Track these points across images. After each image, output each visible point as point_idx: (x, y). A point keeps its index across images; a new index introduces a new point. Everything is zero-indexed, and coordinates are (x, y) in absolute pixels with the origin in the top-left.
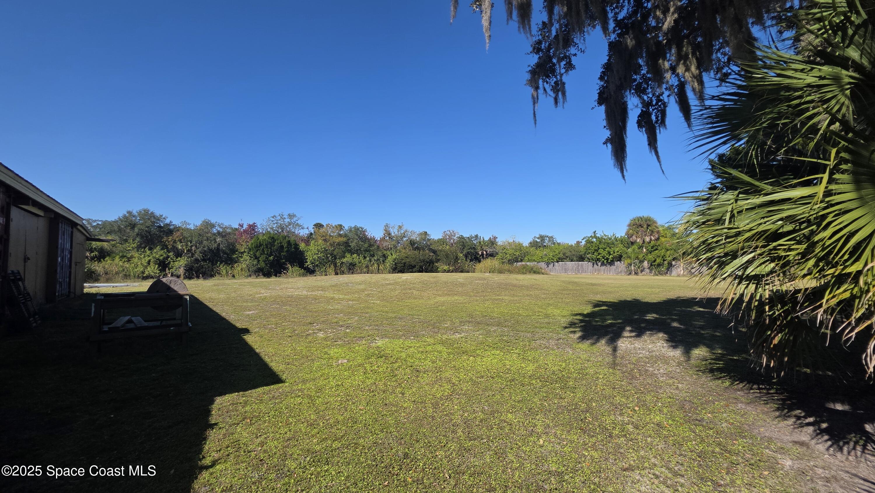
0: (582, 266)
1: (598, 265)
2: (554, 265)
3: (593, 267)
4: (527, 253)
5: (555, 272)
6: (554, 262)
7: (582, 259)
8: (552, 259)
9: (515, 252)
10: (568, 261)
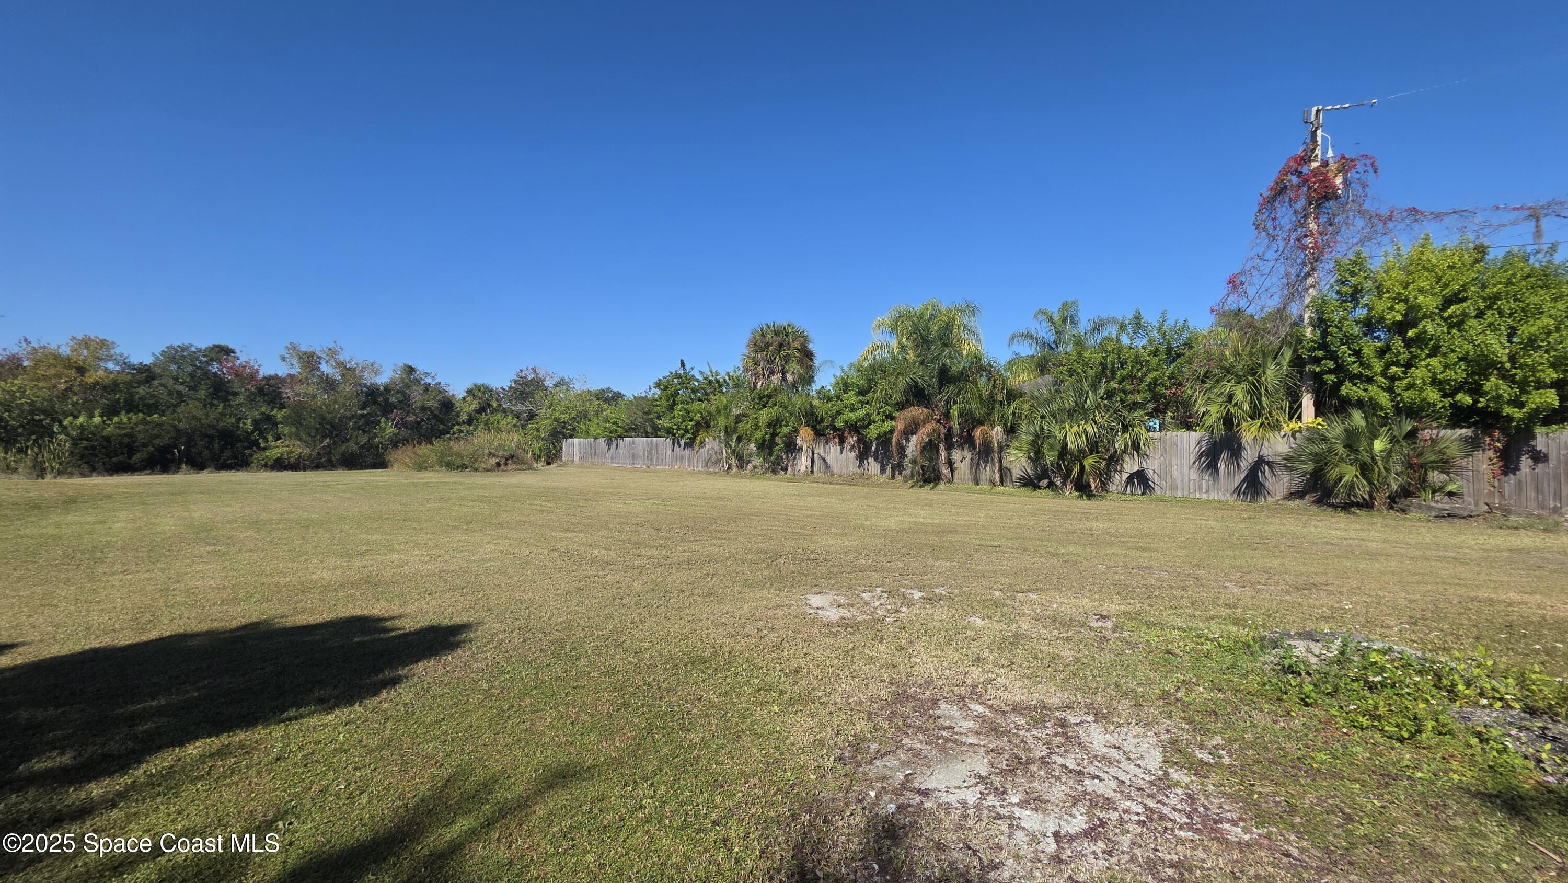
0: (656, 448)
1: (680, 446)
2: (617, 445)
3: (673, 449)
4: (584, 416)
5: (619, 463)
6: (619, 436)
7: (656, 432)
8: (616, 431)
9: (562, 413)
10: (638, 436)
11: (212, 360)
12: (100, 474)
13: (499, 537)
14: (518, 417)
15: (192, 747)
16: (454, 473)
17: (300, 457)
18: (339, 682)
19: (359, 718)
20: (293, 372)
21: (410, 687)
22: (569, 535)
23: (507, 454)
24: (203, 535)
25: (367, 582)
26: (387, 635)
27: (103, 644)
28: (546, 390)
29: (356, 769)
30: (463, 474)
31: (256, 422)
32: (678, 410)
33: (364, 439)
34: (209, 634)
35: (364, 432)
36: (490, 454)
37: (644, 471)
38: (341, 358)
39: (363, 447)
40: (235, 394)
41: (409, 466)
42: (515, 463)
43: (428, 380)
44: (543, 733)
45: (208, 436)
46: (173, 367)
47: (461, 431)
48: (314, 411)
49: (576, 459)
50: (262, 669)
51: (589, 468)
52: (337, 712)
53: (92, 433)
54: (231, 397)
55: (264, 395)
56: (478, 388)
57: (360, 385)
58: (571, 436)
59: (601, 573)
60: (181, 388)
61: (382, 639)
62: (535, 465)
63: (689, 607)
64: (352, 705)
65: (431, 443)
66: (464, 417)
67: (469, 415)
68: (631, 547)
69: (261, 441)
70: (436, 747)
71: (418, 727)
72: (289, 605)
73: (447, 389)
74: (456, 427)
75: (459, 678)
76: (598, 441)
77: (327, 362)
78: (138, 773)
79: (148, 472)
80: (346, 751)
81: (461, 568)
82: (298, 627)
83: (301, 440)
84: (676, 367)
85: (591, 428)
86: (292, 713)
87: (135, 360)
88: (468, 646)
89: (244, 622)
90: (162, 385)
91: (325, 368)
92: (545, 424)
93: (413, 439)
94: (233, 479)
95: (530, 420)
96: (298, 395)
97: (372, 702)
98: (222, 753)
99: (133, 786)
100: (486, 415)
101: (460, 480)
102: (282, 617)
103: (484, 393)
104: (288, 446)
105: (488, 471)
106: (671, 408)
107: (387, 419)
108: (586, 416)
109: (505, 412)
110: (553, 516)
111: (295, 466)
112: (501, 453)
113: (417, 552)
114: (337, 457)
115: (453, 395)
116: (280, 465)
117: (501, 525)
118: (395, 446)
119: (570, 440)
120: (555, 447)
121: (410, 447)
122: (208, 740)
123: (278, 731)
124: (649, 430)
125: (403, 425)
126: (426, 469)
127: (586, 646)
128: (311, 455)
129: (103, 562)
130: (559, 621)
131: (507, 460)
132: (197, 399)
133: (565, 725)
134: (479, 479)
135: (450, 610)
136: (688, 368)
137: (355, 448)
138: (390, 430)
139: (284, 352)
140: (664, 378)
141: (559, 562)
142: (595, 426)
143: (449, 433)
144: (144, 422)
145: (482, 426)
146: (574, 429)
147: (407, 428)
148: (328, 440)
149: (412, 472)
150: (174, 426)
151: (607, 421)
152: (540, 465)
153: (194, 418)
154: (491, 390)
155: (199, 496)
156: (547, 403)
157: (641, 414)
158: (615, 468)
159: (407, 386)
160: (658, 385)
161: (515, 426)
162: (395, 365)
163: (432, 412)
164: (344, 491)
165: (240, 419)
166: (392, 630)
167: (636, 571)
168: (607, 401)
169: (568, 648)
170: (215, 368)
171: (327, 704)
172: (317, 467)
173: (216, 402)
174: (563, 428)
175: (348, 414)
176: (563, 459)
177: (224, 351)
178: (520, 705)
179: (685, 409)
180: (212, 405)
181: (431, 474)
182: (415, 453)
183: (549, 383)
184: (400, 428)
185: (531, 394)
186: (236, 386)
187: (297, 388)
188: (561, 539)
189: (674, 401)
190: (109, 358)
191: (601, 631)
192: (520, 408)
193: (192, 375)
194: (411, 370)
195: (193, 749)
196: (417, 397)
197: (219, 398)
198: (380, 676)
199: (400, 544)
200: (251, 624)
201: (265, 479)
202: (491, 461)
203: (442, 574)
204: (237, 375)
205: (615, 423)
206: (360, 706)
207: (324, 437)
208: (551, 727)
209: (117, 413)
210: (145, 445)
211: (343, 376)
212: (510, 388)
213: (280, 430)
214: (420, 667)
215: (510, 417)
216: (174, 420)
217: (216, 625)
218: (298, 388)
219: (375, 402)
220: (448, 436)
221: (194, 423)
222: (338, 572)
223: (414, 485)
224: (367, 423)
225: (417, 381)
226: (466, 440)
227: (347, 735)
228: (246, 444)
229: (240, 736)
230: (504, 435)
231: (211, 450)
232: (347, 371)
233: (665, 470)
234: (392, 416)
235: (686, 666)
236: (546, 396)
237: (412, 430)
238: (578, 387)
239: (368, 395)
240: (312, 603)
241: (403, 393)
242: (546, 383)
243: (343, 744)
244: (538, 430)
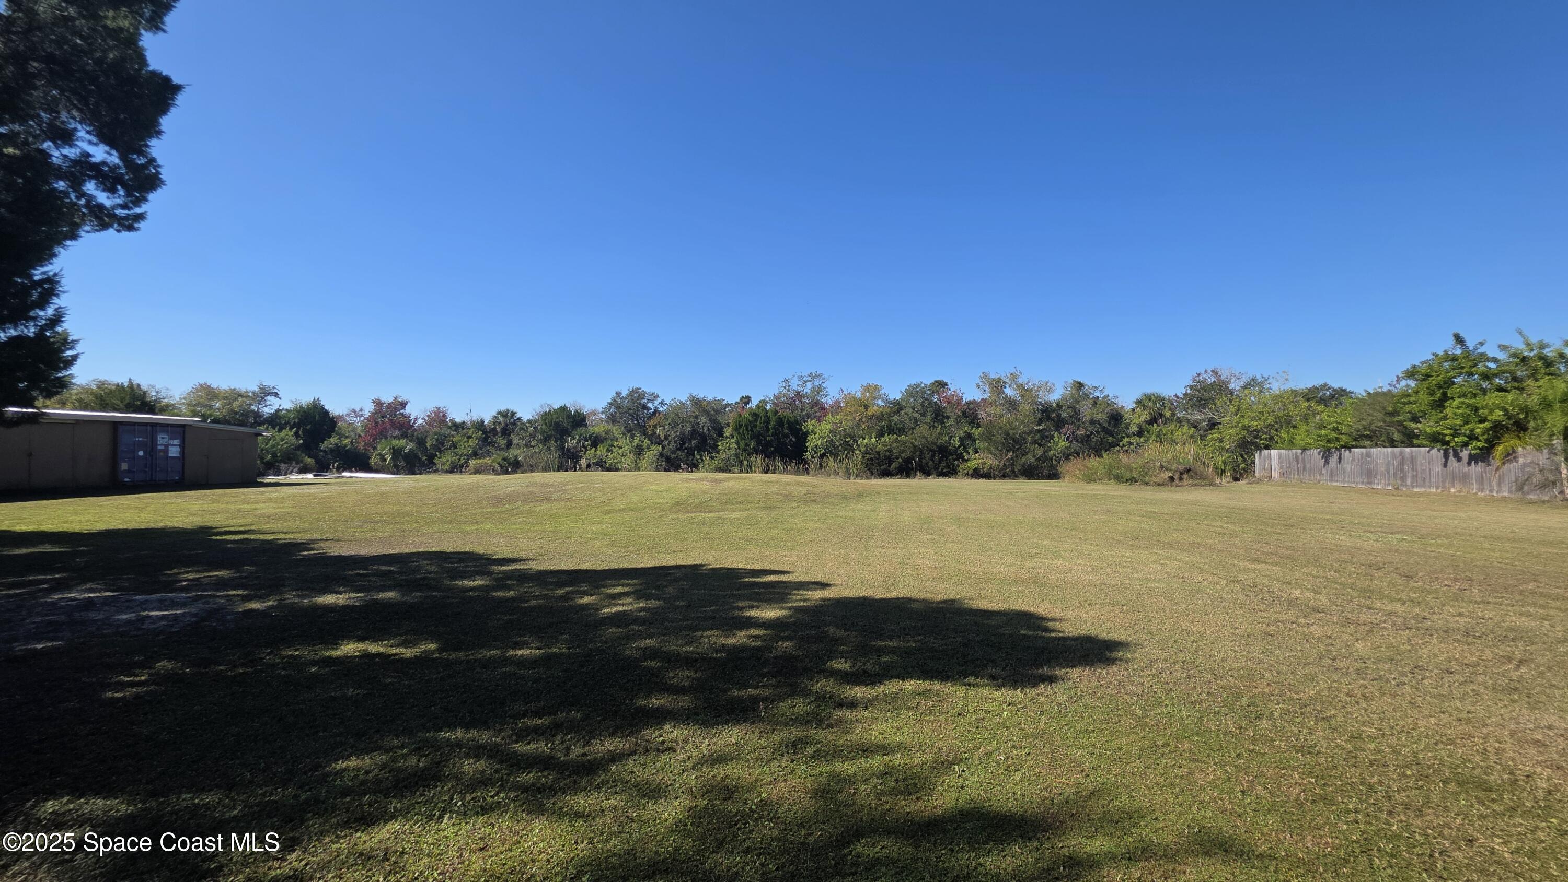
0: (1412, 462)
1: (1459, 459)
2: (1340, 458)
3: (1445, 465)
4: (1288, 422)
5: (1344, 482)
6: (1343, 447)
7: (1410, 439)
8: (1337, 439)
9: (1253, 419)
10: (1377, 445)
11: (933, 392)
12: (875, 478)
13: (1167, 558)
14: (1195, 427)
15: (908, 684)
16: (1122, 486)
17: (991, 468)
18: (1007, 666)
19: (1020, 703)
20: (985, 396)
21: (1065, 689)
22: (1259, 567)
23: (1181, 468)
24: (926, 526)
25: (1035, 582)
26: (1048, 635)
27: (869, 595)
28: (1231, 394)
29: (1013, 747)
30: (1133, 487)
31: (961, 439)
32: (1453, 408)
33: (1040, 452)
34: (924, 601)
35: (1040, 445)
36: (1162, 467)
37: (1388, 493)
38: (1020, 381)
39: (1039, 459)
40: (948, 418)
41: (1079, 478)
42: (1192, 477)
43: (1097, 394)
44: (1202, 788)
45: (931, 450)
46: (912, 400)
47: (1131, 444)
48: (1001, 428)
49: (1275, 474)
50: (954, 638)
51: (1294, 486)
52: (1003, 691)
53: (871, 449)
54: (945, 420)
55: (967, 417)
56: (1149, 397)
57: (1036, 403)
58: (1267, 447)
59: (1302, 620)
60: (916, 415)
61: (1044, 637)
62: (1218, 481)
63: (1462, 699)
64: (1015, 690)
65: (1100, 456)
66: (1134, 429)
67: (1139, 426)
68: (1355, 594)
69: (965, 454)
70: (1084, 756)
71: (1069, 729)
72: (975, 590)
73: (1116, 401)
74: (1126, 440)
75: (1112, 696)
76: (1308, 453)
77: (1010, 386)
78: (881, 689)
79: (899, 476)
80: (1008, 728)
81: (1122, 584)
82: (980, 610)
83: (991, 453)
84: (1446, 345)
85: (1298, 437)
86: (971, 680)
87: (891, 398)
88: (1124, 665)
89: (946, 597)
90: (906, 414)
91: (1008, 391)
92: (1230, 434)
93: (1084, 452)
94: (947, 484)
95: (1211, 429)
96: (989, 415)
97: (1031, 692)
98: (925, 694)
99: (876, 698)
100: (1158, 426)
101: (1128, 493)
102: (970, 599)
103: (1155, 403)
104: (983, 459)
105: (1159, 485)
106: (1440, 405)
107: (1060, 433)
108: (1288, 423)
109: (1180, 422)
110: (1236, 541)
111: (987, 476)
112: (1174, 467)
113: (1081, 561)
114: (1019, 468)
115: (1123, 407)
116: (977, 474)
117: (1171, 546)
118: (1067, 457)
119: (1266, 452)
120: (1244, 460)
121: (1080, 460)
122: (918, 682)
123: (961, 691)
124: (1397, 436)
125: (1074, 438)
126: (1095, 481)
127: (1271, 705)
128: (998, 466)
129: (872, 538)
130: (1236, 665)
131: (1181, 474)
132: (926, 423)
133: (1231, 792)
134: (1148, 493)
135: (1108, 624)
136: (1470, 344)
137: (1033, 460)
138: (1063, 444)
139: (978, 381)
140: (1422, 363)
141: (1241, 597)
142: (1303, 434)
143: (1118, 445)
144: (897, 441)
145: (1154, 437)
146: (1271, 438)
147: (1077, 441)
148: (1011, 454)
149: (1082, 483)
150: (912, 443)
151: (1322, 426)
152: (1226, 480)
153: (924, 437)
154: (1163, 399)
155: (925, 496)
156: (1232, 409)
157: (1380, 415)
158: (1336, 488)
159: (1077, 401)
160: (1411, 374)
161: (1192, 437)
162: (1066, 382)
163: (1100, 425)
164: (1022, 499)
165: (951, 437)
166: (1053, 631)
167: (1361, 628)
168: (1323, 401)
169: (1244, 701)
170: (935, 398)
171: (999, 681)
172: (1004, 477)
173: (936, 424)
174: (1256, 437)
175: (1027, 430)
176: (1257, 474)
177: (942, 385)
178: (1177, 747)
179: (1468, 406)
180: (934, 426)
181: (1100, 487)
182: (1084, 466)
183: (1235, 385)
184: (1071, 441)
185: (1212, 399)
186: (948, 412)
187: (988, 410)
188: (1246, 570)
189: (1445, 394)
190: (879, 397)
191: (1297, 693)
192: (1197, 416)
193: (922, 405)
194: (1080, 385)
195: (910, 685)
196: (1086, 412)
197: (938, 421)
198: (1040, 671)
199: (1066, 551)
200: (949, 601)
201: (967, 485)
202: (1163, 475)
203: (1103, 587)
204: (949, 403)
205: (1335, 429)
206: (1022, 693)
207: (1008, 451)
208: (1213, 785)
209: (883, 435)
210: (897, 458)
211: (1022, 396)
212: (1186, 395)
213: (978, 445)
214: (1076, 673)
215: (1186, 428)
216: (912, 439)
217: (929, 596)
218: (990, 410)
219: (1049, 418)
220: (1118, 448)
221: (923, 440)
222: (1013, 569)
223: (1083, 496)
224: (1042, 438)
225: (1086, 395)
226: (1137, 453)
227: (1009, 715)
228: (955, 457)
229: (937, 686)
230: (1178, 447)
231: (933, 461)
232: (1025, 391)
233: (1430, 494)
234: (1064, 430)
235: (1446, 782)
236: (1230, 401)
237: (1082, 443)
238: (1276, 387)
239: (1043, 412)
240: (992, 592)
241: (1073, 408)
242: (1231, 386)
243: (1006, 720)
244: (1221, 441)
